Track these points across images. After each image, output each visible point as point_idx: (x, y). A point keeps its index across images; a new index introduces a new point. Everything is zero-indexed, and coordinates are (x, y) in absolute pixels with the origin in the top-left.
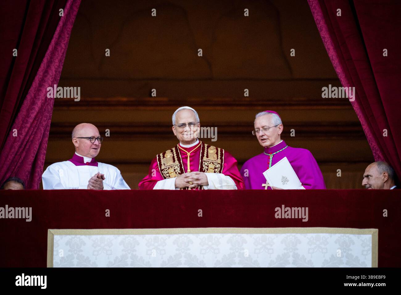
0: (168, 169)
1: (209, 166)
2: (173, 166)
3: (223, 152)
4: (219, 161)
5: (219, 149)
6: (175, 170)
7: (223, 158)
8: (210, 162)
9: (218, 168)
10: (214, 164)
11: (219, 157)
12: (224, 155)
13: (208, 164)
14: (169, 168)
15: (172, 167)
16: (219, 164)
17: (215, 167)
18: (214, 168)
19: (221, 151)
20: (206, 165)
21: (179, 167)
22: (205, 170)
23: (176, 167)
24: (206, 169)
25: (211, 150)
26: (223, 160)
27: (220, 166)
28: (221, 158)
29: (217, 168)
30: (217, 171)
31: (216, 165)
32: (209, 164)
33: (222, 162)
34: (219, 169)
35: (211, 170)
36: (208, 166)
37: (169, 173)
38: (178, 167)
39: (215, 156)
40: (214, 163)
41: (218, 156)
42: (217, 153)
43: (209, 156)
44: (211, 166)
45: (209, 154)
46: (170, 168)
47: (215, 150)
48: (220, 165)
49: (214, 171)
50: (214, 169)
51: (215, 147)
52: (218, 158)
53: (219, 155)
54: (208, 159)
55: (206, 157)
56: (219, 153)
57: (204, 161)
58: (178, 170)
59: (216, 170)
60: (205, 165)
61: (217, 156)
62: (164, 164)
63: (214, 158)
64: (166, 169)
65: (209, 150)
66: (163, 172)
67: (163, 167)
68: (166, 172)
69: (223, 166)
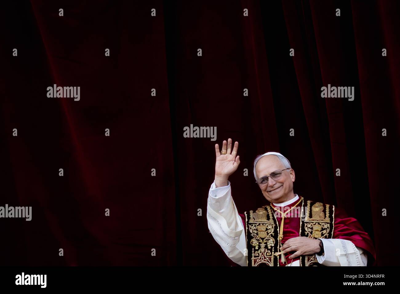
0: (258, 226)
1: (314, 228)
2: (266, 224)
3: (334, 209)
4: (328, 220)
5: (328, 206)
6: (267, 229)
7: (333, 215)
8: (314, 223)
9: (327, 229)
10: (321, 225)
11: (328, 215)
12: (334, 212)
13: (312, 225)
14: (259, 224)
15: (264, 225)
16: (328, 223)
17: (322, 228)
18: (320, 229)
19: (331, 208)
20: (310, 228)
21: (274, 228)
22: (308, 234)
23: (270, 227)
24: (310, 233)
25: (316, 207)
26: (333, 218)
27: (329, 226)
28: (331, 217)
29: (325, 229)
30: (325, 234)
31: (323, 225)
32: (314, 225)
33: (331, 220)
34: (328, 230)
35: (316, 232)
36: (312, 228)
37: (258, 229)
38: (272, 227)
39: (322, 214)
40: (320, 223)
41: (325, 214)
42: (324, 211)
43: (313, 215)
44: (317, 227)
45: (313, 213)
46: (261, 224)
47: (322, 208)
48: (329, 224)
49: (320, 233)
50: (321, 231)
51: (322, 204)
52: (325, 217)
53: (328, 213)
54: (311, 219)
55: (309, 216)
57: (307, 223)
58: (271, 231)
59: (324, 232)
60: (308, 228)
62: (254, 218)
63: (320, 217)
64: (255, 224)
65: (313, 208)
66: (250, 226)
67: (251, 221)
68: (254, 228)
69: (333, 225)
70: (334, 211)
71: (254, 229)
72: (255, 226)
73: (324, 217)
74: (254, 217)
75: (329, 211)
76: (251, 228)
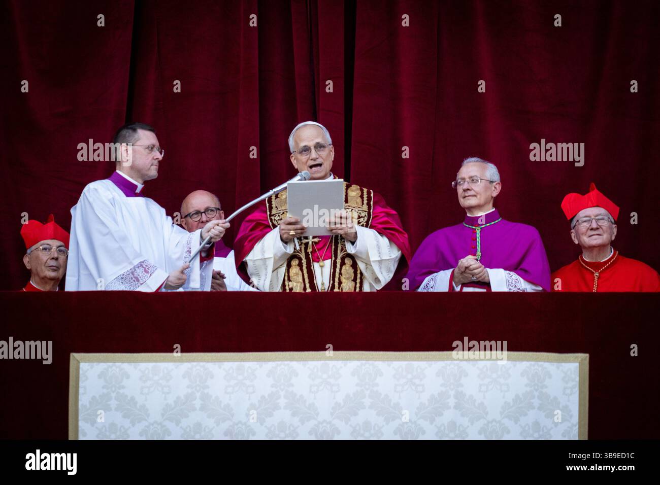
0: (281, 215)
3: (372, 195)
4: (365, 207)
5: (365, 190)
7: (372, 203)
9: (364, 217)
10: (358, 212)
11: (365, 202)
12: (372, 199)
14: (283, 213)
16: (366, 211)
17: (359, 216)
19: (369, 193)
25: (352, 191)
26: (372, 206)
27: (367, 215)
28: (369, 204)
29: (362, 217)
30: (362, 222)
31: (360, 213)
33: (369, 208)
34: (366, 219)
39: (359, 200)
41: (363, 201)
42: (362, 197)
43: (349, 200)
45: (349, 198)
46: (285, 213)
47: (359, 192)
48: (366, 213)
49: (357, 221)
51: (359, 187)
52: (363, 204)
53: (365, 199)
54: (347, 204)
55: (345, 201)
56: (365, 196)
59: (361, 220)
61: (361, 200)
62: (276, 207)
63: (357, 202)
64: (279, 214)
65: (349, 191)
66: (273, 218)
67: (274, 212)
68: (278, 218)
69: (372, 214)
70: (372, 197)
71: (279, 220)
72: (279, 216)
73: (361, 204)
74: (277, 205)
75: (367, 197)
76: (274, 220)
